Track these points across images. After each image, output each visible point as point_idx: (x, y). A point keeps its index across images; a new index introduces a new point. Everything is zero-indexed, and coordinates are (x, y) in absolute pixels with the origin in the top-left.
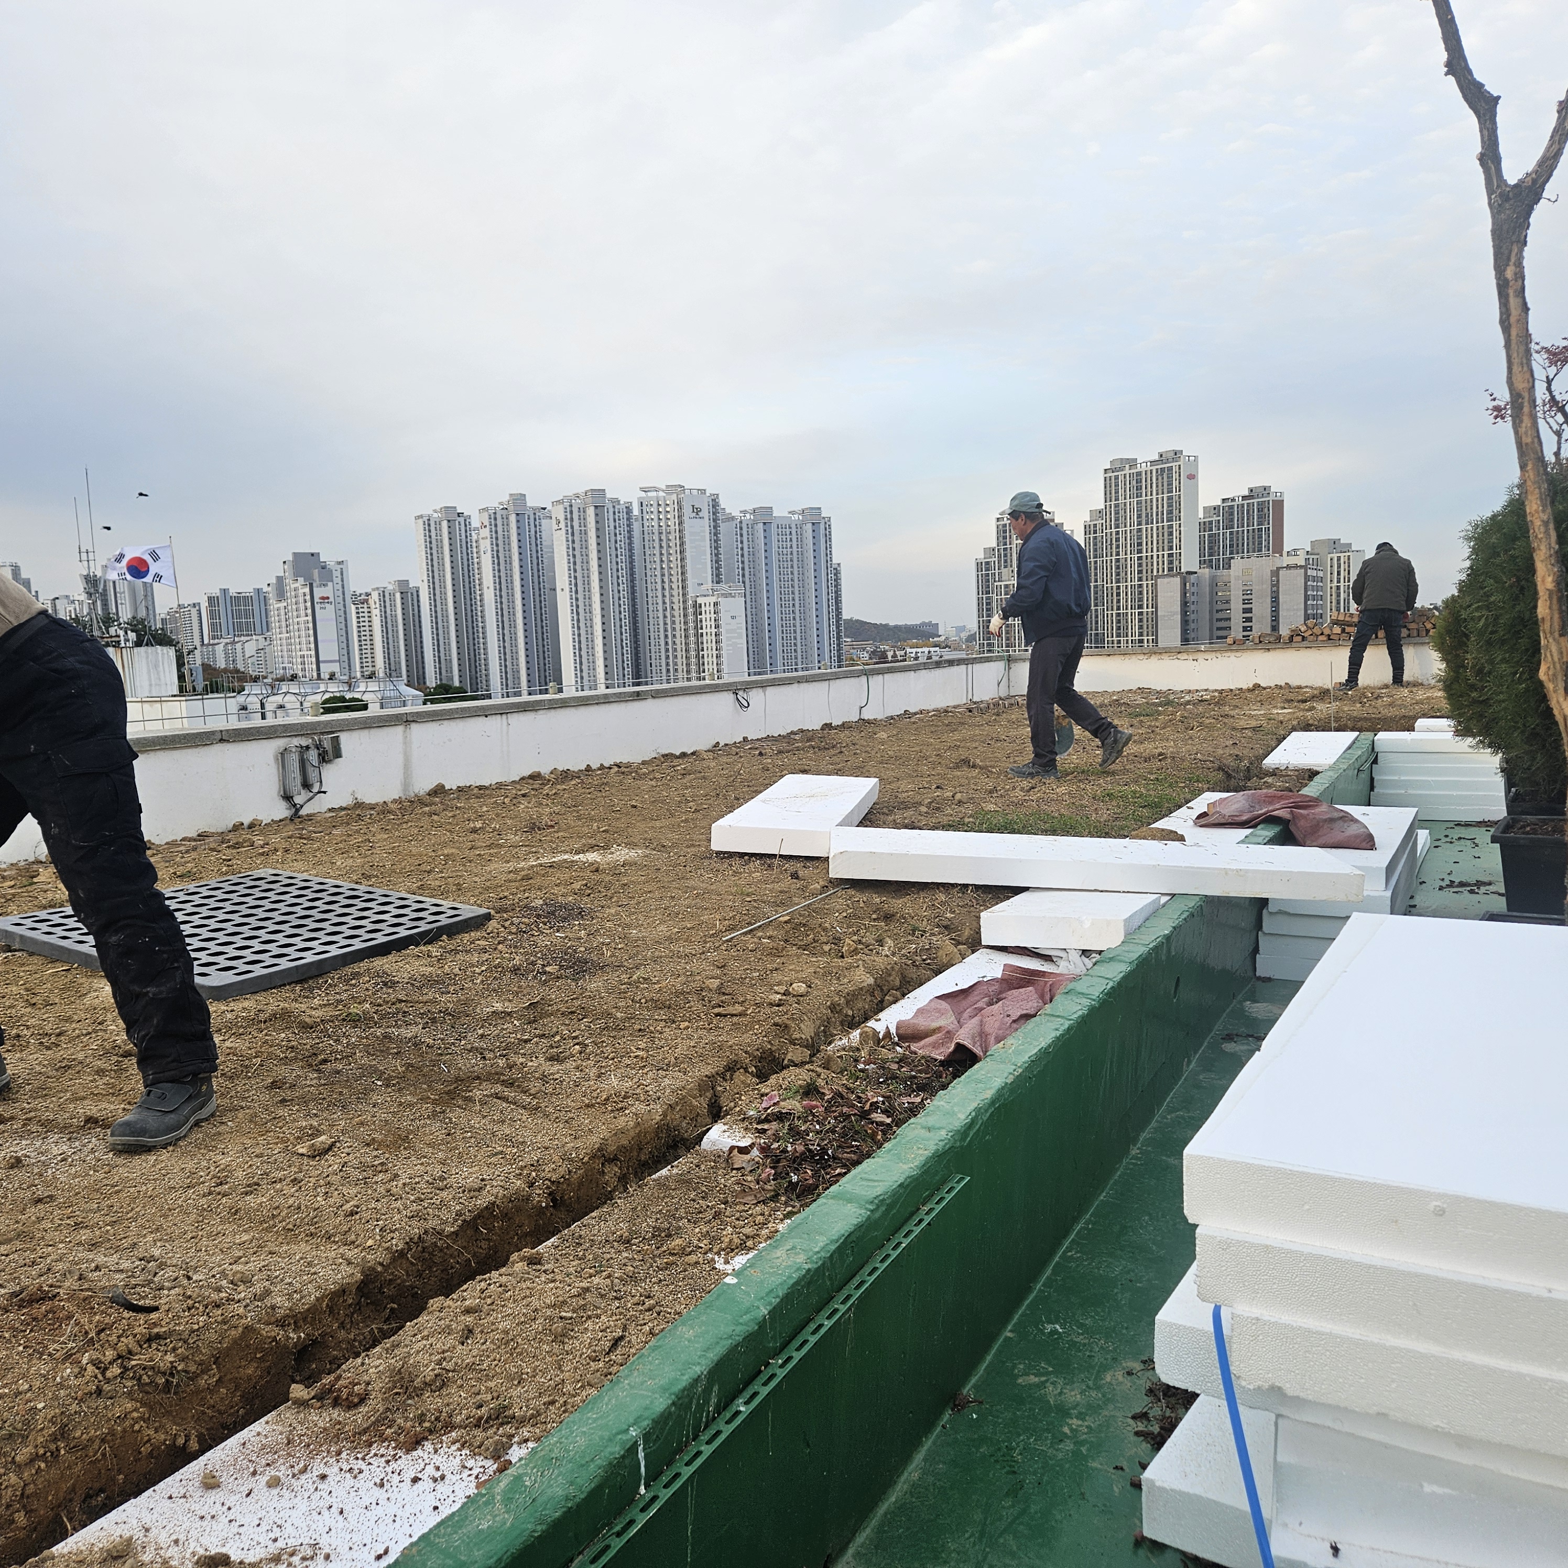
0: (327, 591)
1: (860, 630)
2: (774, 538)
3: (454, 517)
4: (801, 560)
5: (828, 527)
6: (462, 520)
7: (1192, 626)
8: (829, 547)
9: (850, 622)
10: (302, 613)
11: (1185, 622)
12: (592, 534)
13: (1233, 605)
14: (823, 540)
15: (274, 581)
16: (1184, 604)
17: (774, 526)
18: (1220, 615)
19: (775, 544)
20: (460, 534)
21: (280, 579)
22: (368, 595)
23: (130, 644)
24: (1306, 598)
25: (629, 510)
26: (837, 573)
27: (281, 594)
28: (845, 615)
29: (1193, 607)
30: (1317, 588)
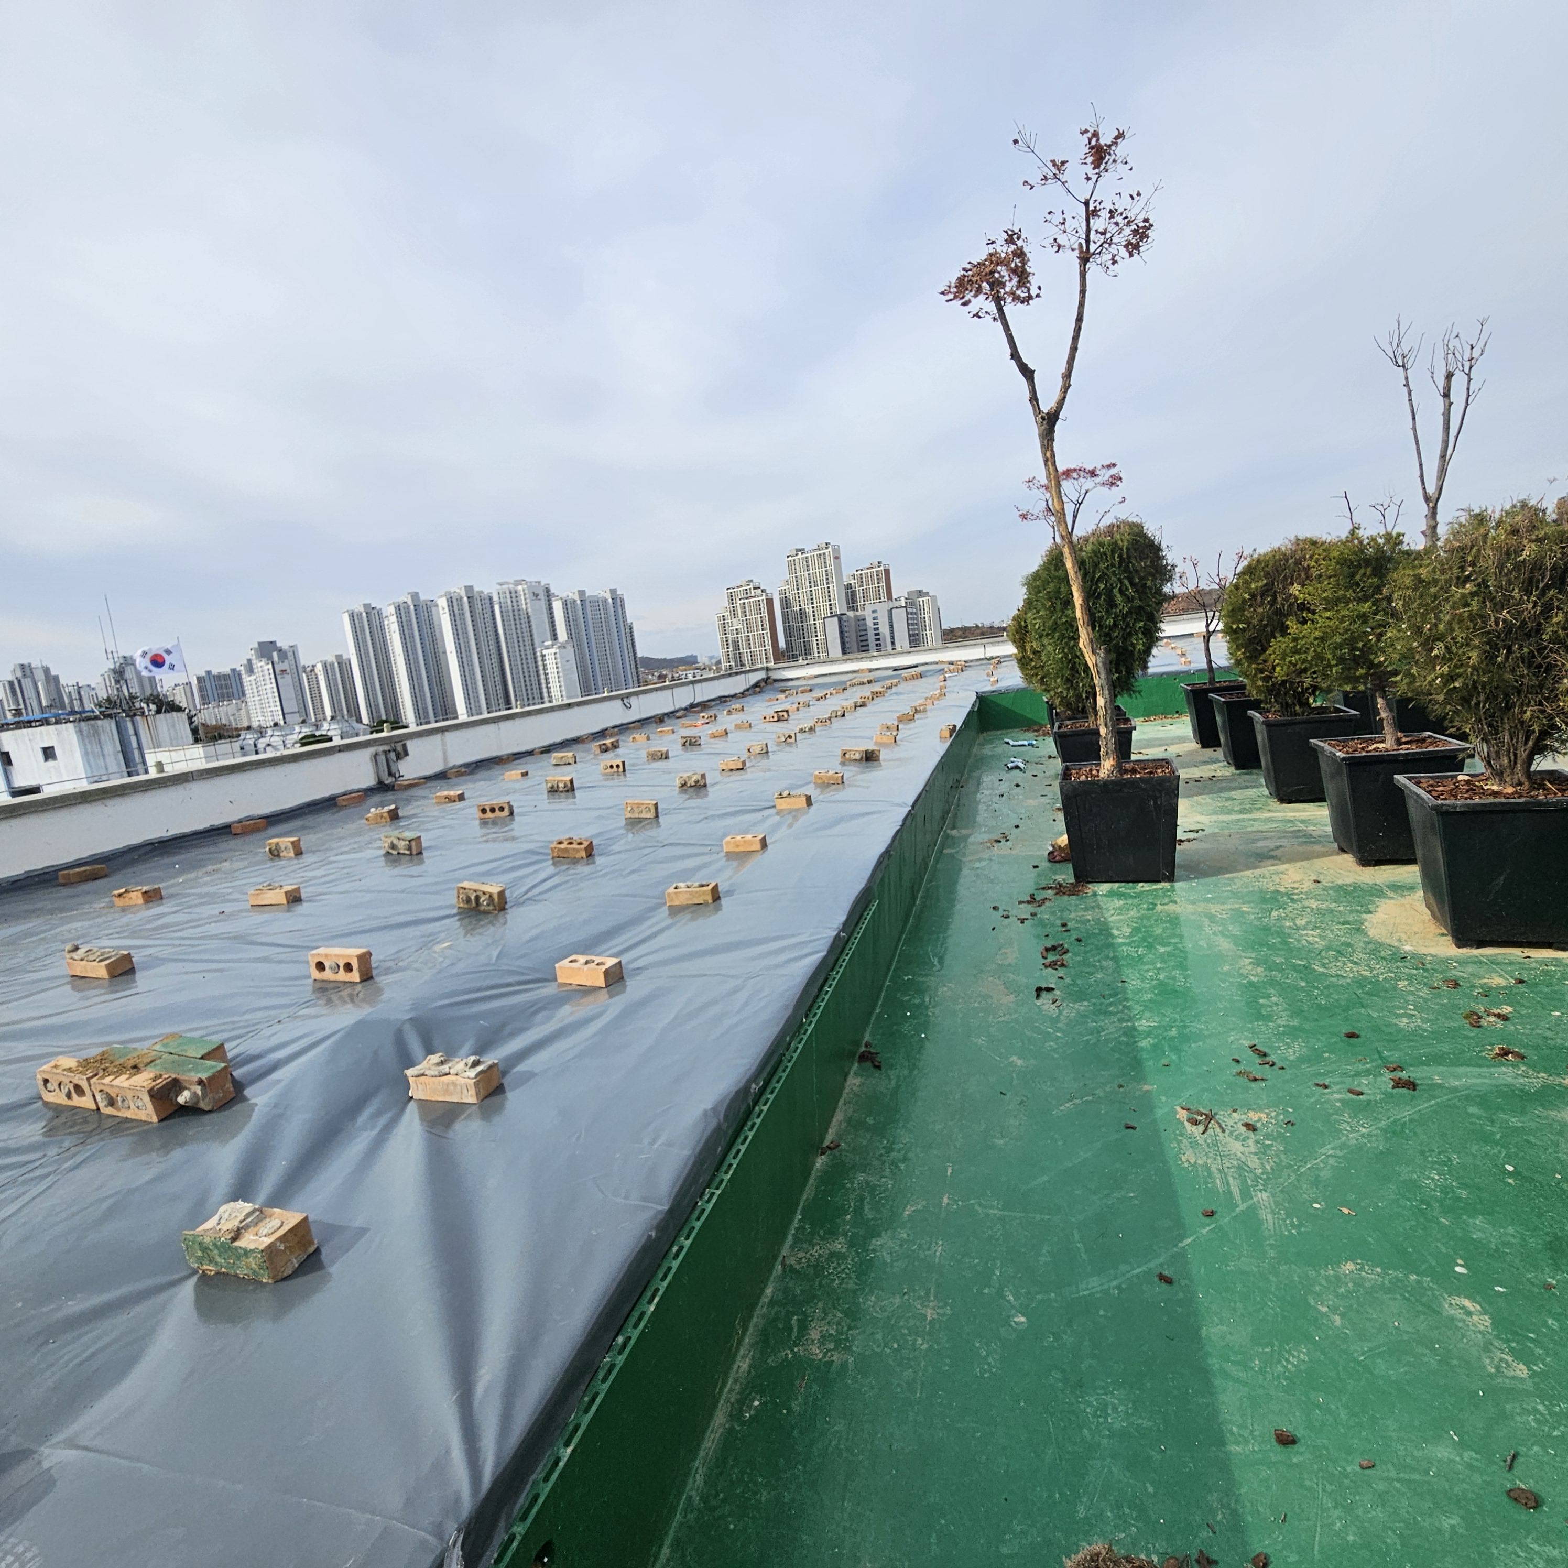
0: (285, 666)
1: (650, 664)
2: (588, 610)
3: (370, 610)
4: (607, 622)
5: (622, 600)
6: (375, 611)
7: (847, 645)
8: (624, 613)
9: (641, 658)
10: (268, 682)
11: (843, 643)
12: (468, 615)
13: (869, 632)
14: (620, 609)
15: (245, 662)
16: (842, 632)
17: (588, 602)
18: (862, 638)
19: (589, 613)
20: (376, 622)
21: (249, 661)
22: (313, 666)
23: (153, 713)
24: (908, 624)
25: (491, 598)
26: (631, 629)
27: (250, 670)
28: (639, 655)
29: (846, 634)
30: (913, 619)
